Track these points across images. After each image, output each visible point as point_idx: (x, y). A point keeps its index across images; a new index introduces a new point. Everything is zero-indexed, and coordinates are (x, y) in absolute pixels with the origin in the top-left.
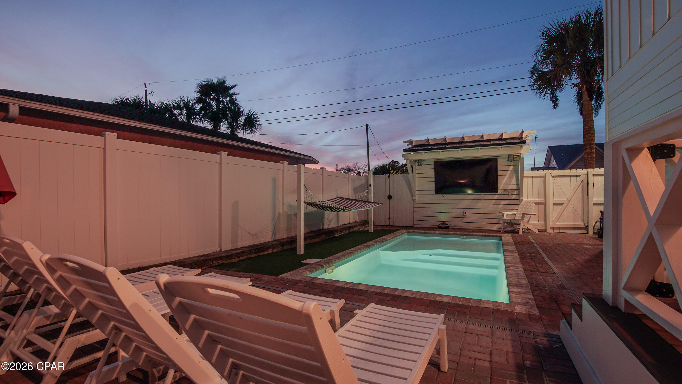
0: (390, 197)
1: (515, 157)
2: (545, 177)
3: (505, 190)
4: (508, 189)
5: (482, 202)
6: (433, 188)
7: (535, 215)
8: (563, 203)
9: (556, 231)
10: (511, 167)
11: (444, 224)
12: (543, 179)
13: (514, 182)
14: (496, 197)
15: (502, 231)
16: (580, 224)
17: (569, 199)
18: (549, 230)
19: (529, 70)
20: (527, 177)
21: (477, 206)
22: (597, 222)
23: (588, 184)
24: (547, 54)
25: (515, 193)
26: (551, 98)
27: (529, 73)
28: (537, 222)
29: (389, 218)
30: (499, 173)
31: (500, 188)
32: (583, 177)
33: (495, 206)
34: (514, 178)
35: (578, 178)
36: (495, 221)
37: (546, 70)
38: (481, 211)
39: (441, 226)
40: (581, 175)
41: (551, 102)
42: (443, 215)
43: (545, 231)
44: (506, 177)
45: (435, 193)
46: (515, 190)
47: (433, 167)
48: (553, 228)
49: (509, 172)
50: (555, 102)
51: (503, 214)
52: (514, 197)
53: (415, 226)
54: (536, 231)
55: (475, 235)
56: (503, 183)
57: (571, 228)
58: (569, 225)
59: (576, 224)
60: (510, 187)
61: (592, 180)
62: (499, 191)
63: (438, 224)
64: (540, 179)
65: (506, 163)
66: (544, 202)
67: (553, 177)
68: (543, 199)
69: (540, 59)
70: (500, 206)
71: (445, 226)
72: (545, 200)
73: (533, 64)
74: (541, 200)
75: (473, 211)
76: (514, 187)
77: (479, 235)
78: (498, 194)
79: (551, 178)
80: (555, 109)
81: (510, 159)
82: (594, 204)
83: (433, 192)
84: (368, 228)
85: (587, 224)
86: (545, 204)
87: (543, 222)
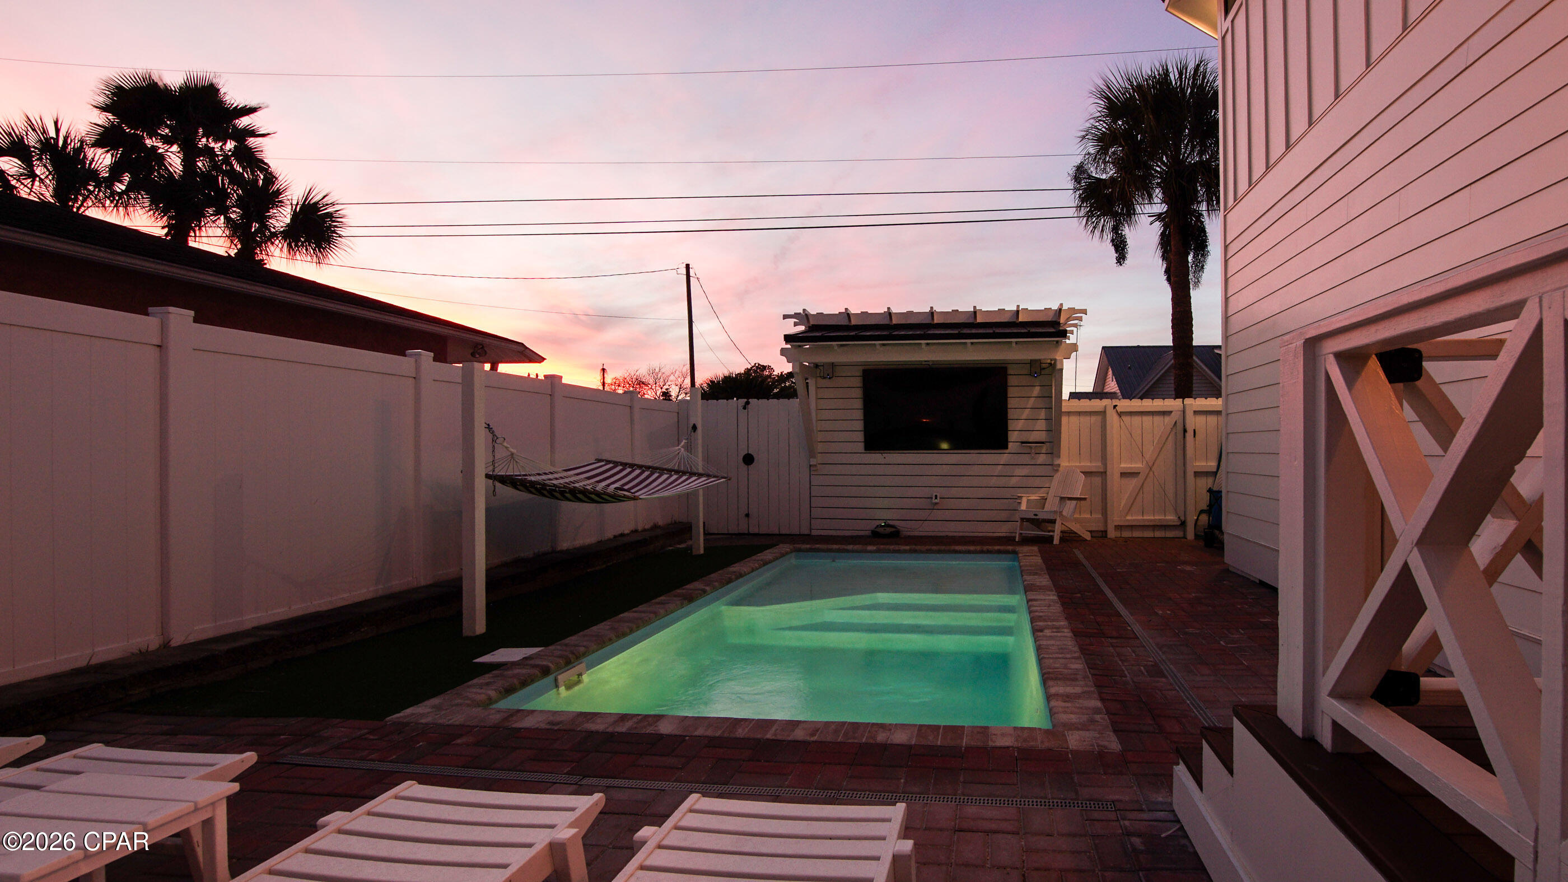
0: (748, 459)
1: (1044, 366)
2: (1103, 413)
3: (1023, 443)
4: (1030, 440)
5: (975, 470)
6: (860, 436)
7: (1085, 499)
8: (1140, 473)
9: (1126, 534)
10: (1036, 391)
11: (887, 526)
12: (1100, 418)
13: (1041, 425)
14: (1003, 457)
15: (1017, 540)
16: (1171, 518)
17: (1150, 464)
18: (1112, 534)
19: (1070, 173)
20: (1069, 413)
21: (965, 481)
22: (1202, 512)
23: (1185, 431)
24: (1105, 141)
25: (1044, 450)
26: (1112, 241)
27: (1069, 178)
28: (1089, 516)
29: (747, 515)
30: (1012, 403)
31: (1013, 436)
32: (1175, 416)
33: (1003, 481)
34: (1043, 414)
35: (1167, 419)
36: (1003, 515)
37: (1104, 177)
38: (972, 492)
39: (879, 530)
40: (1171, 412)
41: (1112, 249)
42: (882, 503)
43: (1105, 533)
44: (1026, 413)
45: (865, 450)
46: (1043, 443)
47: (858, 382)
48: (1119, 528)
49: (1032, 400)
50: (1120, 247)
51: (1021, 497)
52: (1042, 458)
53: (814, 533)
54: (1087, 536)
55: (960, 552)
56: (1020, 425)
57: (1155, 527)
58: (1151, 520)
59: (1162, 517)
60: (1034, 437)
61: (1192, 422)
62: (1010, 445)
63: (872, 525)
64: (1093, 418)
65: (1026, 380)
66: (1102, 470)
67: (1120, 414)
68: (1100, 463)
69: (1092, 151)
70: (1014, 481)
71: (889, 530)
72: (1105, 465)
73: (1078, 160)
74: (1095, 465)
75: (953, 492)
76: (1042, 436)
77: (969, 552)
78: (1007, 451)
79: (1116, 417)
80: (1121, 265)
81: (1033, 370)
82: (1197, 474)
83: (861, 447)
84: (690, 543)
85: (1182, 518)
86: (1103, 474)
87: (1100, 516)
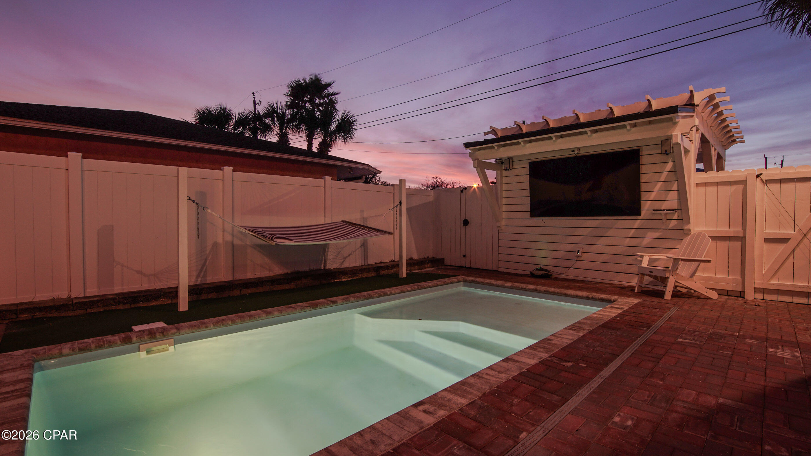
0: (466, 223)
2: (744, 183)
3: (654, 210)
4: (662, 208)
5: (611, 232)
6: (528, 208)
8: (790, 239)
9: (771, 297)
10: (669, 166)
11: (541, 269)
12: (741, 187)
13: (673, 195)
14: (637, 223)
15: (636, 291)
17: (805, 230)
18: (749, 295)
20: (706, 184)
21: (602, 241)
25: (676, 216)
28: (726, 277)
29: (464, 256)
30: (644, 178)
31: (646, 206)
33: (635, 242)
34: (675, 186)
36: (635, 269)
38: (607, 250)
39: (535, 273)
42: (543, 254)
43: (741, 295)
44: (658, 186)
45: (531, 217)
46: (674, 210)
47: (526, 171)
48: (756, 290)
49: (665, 175)
51: (642, 256)
52: (673, 224)
53: (500, 270)
54: (714, 295)
56: (653, 195)
57: (808, 295)
60: (665, 206)
62: (643, 213)
63: (532, 268)
64: (733, 188)
65: (659, 158)
66: (742, 235)
67: (766, 183)
68: (740, 229)
70: (645, 242)
71: (540, 273)
72: (744, 230)
74: (735, 230)
75: (594, 248)
76: (674, 205)
77: (577, 297)
78: (640, 217)
79: (760, 185)
81: (664, 148)
83: (528, 215)
86: (742, 239)
87: (739, 278)
